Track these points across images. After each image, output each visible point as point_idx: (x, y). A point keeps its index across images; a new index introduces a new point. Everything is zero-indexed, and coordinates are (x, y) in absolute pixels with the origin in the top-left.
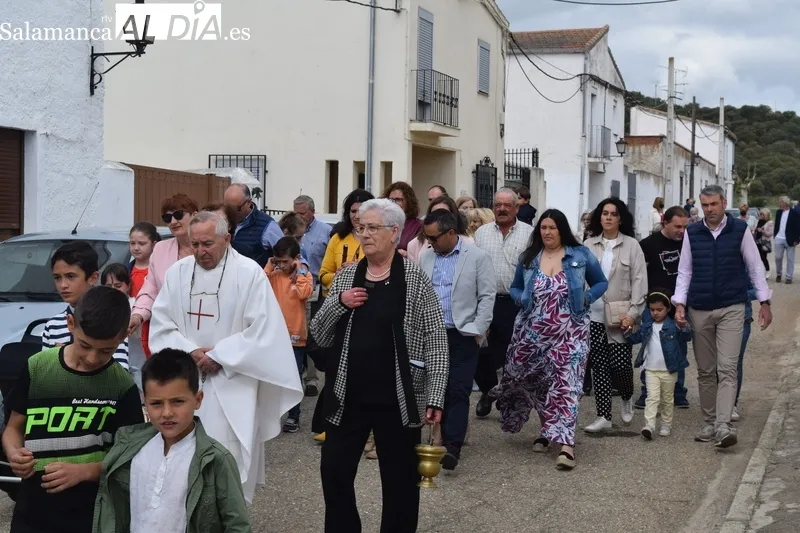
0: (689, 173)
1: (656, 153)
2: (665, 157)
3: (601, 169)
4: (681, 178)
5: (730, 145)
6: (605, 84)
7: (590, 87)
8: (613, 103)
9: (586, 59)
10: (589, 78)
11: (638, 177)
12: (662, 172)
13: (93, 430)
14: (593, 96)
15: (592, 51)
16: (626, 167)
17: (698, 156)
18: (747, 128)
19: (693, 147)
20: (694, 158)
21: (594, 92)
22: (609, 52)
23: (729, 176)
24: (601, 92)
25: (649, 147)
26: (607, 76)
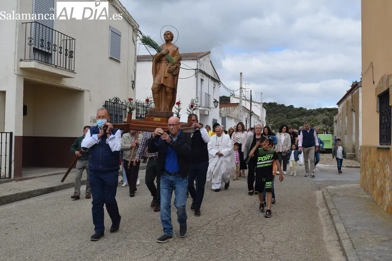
0: (249, 118)
1: (235, 110)
2: (239, 111)
3: (206, 113)
4: (246, 121)
5: (265, 111)
6: (209, 76)
7: (200, 75)
8: (213, 86)
9: (198, 62)
10: (199, 71)
11: (227, 119)
12: (238, 117)
13: (270, 160)
14: (202, 80)
15: (201, 59)
16: (220, 114)
17: (252, 112)
18: (270, 109)
19: (251, 109)
20: (251, 113)
21: (203, 78)
22: (211, 62)
23: (265, 121)
24: (206, 79)
25: (233, 107)
26: (210, 72)
